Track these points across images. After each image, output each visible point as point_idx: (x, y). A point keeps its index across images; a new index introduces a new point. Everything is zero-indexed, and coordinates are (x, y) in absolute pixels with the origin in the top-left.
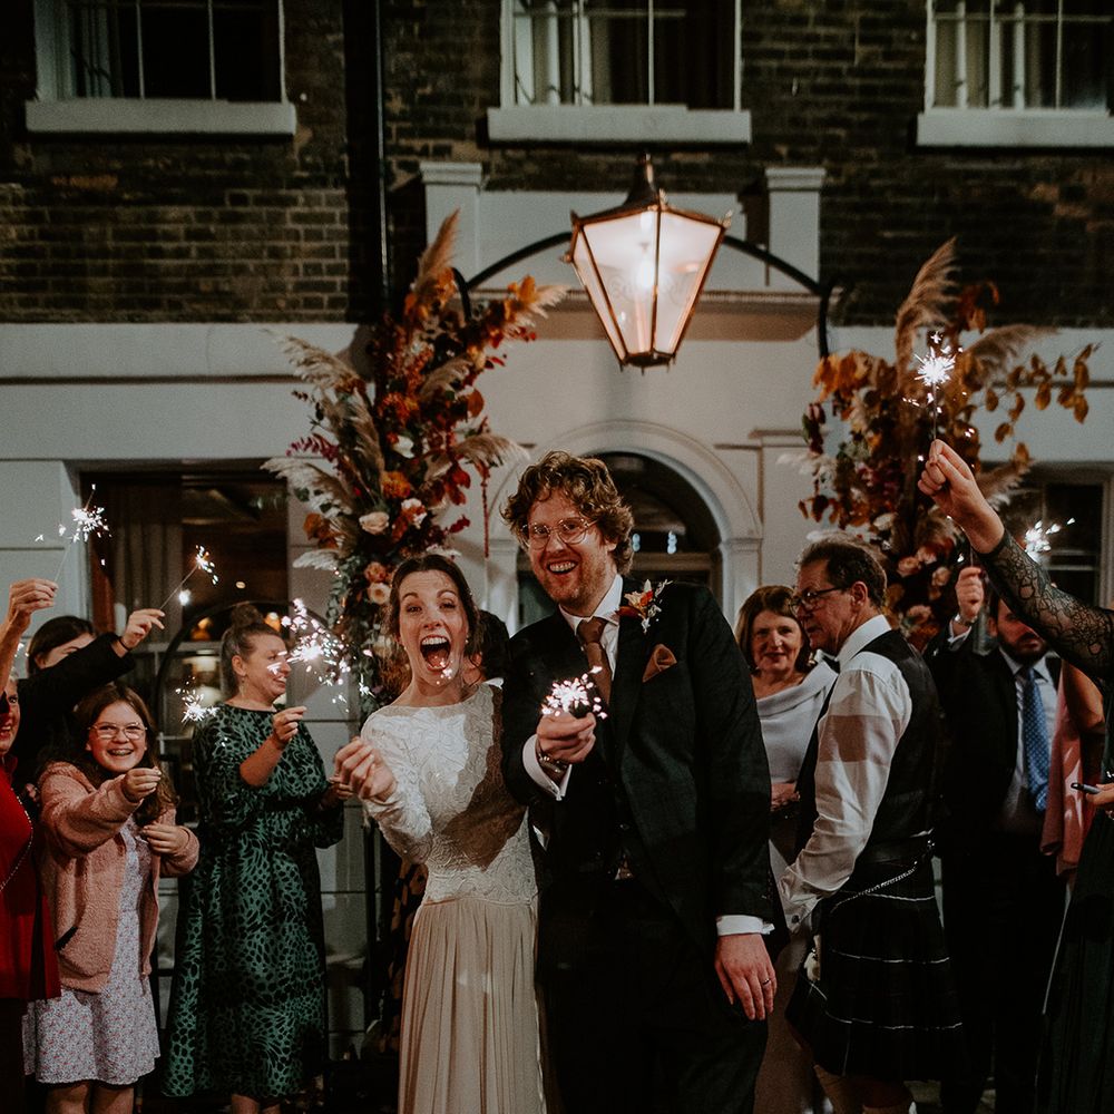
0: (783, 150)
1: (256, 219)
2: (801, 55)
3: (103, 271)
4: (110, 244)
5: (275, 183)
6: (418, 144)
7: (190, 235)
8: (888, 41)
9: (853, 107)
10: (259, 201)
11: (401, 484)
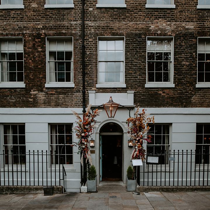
0: (130, 88)
1: (70, 96)
2: (132, 78)
3: (53, 102)
4: (54, 99)
5: (72, 92)
6: (88, 88)
7: (63, 98)
8: (142, 76)
9: (138, 83)
10: (70, 94)
11: (86, 131)
